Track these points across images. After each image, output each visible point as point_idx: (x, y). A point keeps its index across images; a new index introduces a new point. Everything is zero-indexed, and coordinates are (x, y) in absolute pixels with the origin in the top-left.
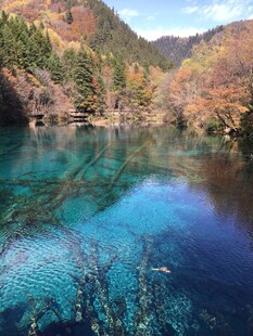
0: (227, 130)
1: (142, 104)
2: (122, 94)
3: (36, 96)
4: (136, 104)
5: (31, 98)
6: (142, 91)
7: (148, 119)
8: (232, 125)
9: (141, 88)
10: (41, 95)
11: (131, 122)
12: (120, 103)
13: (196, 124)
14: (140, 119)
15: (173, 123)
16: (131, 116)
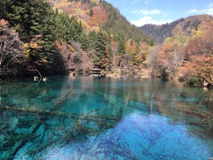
0: (205, 84)
1: (135, 64)
2: (123, 58)
3: (72, 57)
4: (131, 64)
5: (69, 58)
6: (136, 56)
7: (139, 73)
8: (209, 81)
9: (135, 54)
10: (75, 57)
11: (127, 75)
12: (121, 63)
13: (176, 79)
14: (134, 73)
15: (158, 77)
16: (128, 71)
